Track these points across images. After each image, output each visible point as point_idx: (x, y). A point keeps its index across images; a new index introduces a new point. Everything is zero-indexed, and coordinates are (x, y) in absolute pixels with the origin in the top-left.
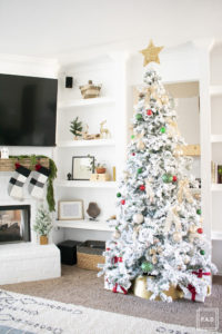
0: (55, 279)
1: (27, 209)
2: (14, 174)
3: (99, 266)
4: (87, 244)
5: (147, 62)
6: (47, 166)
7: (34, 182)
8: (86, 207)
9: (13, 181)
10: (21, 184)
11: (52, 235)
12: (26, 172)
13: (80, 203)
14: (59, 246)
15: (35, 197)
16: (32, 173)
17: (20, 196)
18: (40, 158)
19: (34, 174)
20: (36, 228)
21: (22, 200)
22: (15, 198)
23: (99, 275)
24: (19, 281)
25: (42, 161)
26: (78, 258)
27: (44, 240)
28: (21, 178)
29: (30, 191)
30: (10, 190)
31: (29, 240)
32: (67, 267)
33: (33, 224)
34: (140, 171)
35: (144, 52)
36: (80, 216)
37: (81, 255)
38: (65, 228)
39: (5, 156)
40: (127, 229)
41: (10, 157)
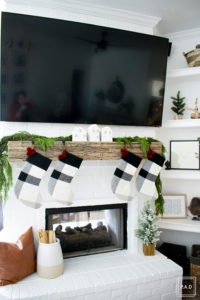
6: (158, 151)
7: (144, 174)
9: (119, 173)
13: (182, 198)
16: (143, 161)
18: (150, 140)
19: (145, 164)
25: (153, 145)
28: (130, 169)
36: (183, 214)
41: (114, 140)
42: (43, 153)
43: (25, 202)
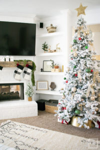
0: (35, 117)
1: (22, 85)
2: (16, 69)
3: (55, 111)
4: (50, 101)
5: (79, 14)
6: (31, 65)
7: (25, 72)
8: (50, 84)
9: (16, 72)
10: (19, 73)
11: (33, 97)
12: (22, 68)
13: (47, 82)
14: (37, 102)
15: (26, 79)
18: (28, 61)
19: (25, 69)
20: (27, 93)
21: (20, 80)
23: (55, 115)
24: (19, 117)
25: (29, 62)
26: (46, 107)
27: (30, 99)
28: (19, 70)
29: (24, 77)
30: (14, 76)
31: (23, 99)
32: (40, 111)
33: (25, 91)
34: (75, 67)
35: (77, 9)
36: (47, 89)
39: (12, 60)
40: (68, 94)
41: (14, 61)
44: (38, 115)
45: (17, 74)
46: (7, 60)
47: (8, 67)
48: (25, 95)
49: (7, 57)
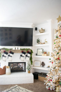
0: (32, 84)
1: (25, 63)
2: (21, 54)
3: (44, 81)
4: (41, 74)
6: (30, 51)
7: (27, 56)
9: (21, 56)
10: (23, 57)
11: (31, 71)
12: (24, 53)
14: (33, 74)
15: (27, 60)
16: (26, 53)
17: (23, 60)
20: (27, 68)
21: (23, 61)
22: (22, 60)
23: (44, 84)
24: (22, 83)
25: (29, 50)
26: (39, 77)
27: (29, 72)
28: (23, 55)
29: (26, 58)
30: (20, 58)
31: (25, 72)
32: (35, 80)
33: (26, 67)
37: (40, 77)
38: (35, 69)
39: (19, 49)
41: (21, 49)
42: (7, 52)
43: (3, 60)
44: (34, 82)
45: (22, 57)
46: (17, 49)
47: (17, 53)
48: (26, 69)
49: (17, 47)
